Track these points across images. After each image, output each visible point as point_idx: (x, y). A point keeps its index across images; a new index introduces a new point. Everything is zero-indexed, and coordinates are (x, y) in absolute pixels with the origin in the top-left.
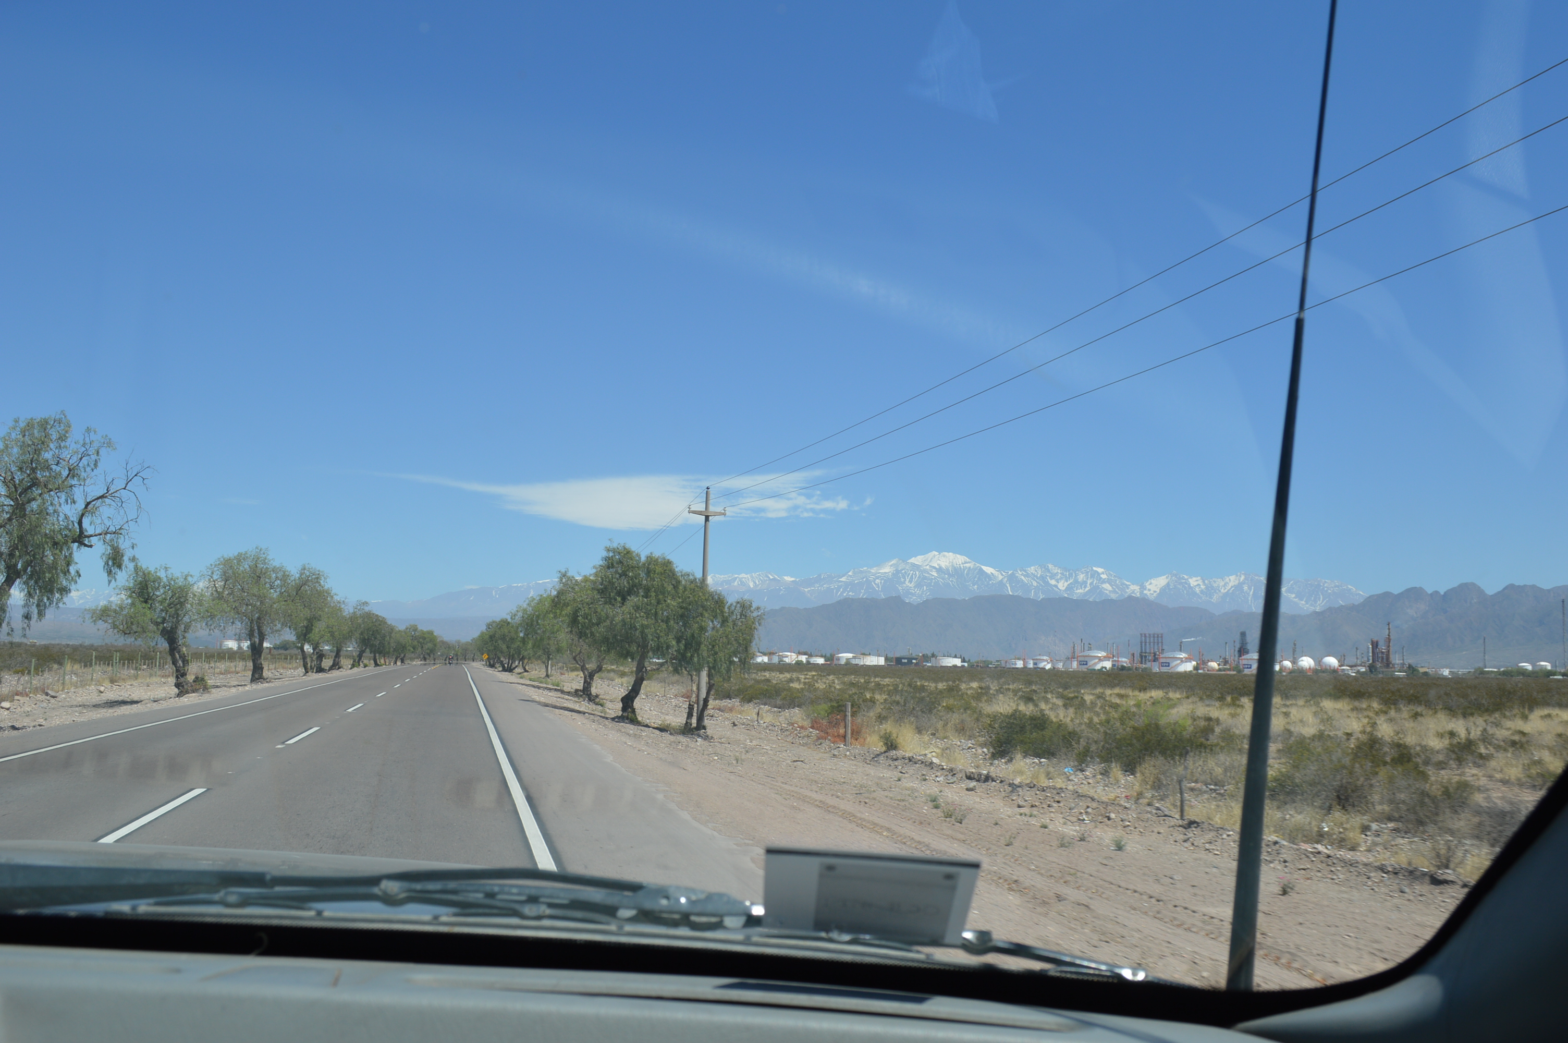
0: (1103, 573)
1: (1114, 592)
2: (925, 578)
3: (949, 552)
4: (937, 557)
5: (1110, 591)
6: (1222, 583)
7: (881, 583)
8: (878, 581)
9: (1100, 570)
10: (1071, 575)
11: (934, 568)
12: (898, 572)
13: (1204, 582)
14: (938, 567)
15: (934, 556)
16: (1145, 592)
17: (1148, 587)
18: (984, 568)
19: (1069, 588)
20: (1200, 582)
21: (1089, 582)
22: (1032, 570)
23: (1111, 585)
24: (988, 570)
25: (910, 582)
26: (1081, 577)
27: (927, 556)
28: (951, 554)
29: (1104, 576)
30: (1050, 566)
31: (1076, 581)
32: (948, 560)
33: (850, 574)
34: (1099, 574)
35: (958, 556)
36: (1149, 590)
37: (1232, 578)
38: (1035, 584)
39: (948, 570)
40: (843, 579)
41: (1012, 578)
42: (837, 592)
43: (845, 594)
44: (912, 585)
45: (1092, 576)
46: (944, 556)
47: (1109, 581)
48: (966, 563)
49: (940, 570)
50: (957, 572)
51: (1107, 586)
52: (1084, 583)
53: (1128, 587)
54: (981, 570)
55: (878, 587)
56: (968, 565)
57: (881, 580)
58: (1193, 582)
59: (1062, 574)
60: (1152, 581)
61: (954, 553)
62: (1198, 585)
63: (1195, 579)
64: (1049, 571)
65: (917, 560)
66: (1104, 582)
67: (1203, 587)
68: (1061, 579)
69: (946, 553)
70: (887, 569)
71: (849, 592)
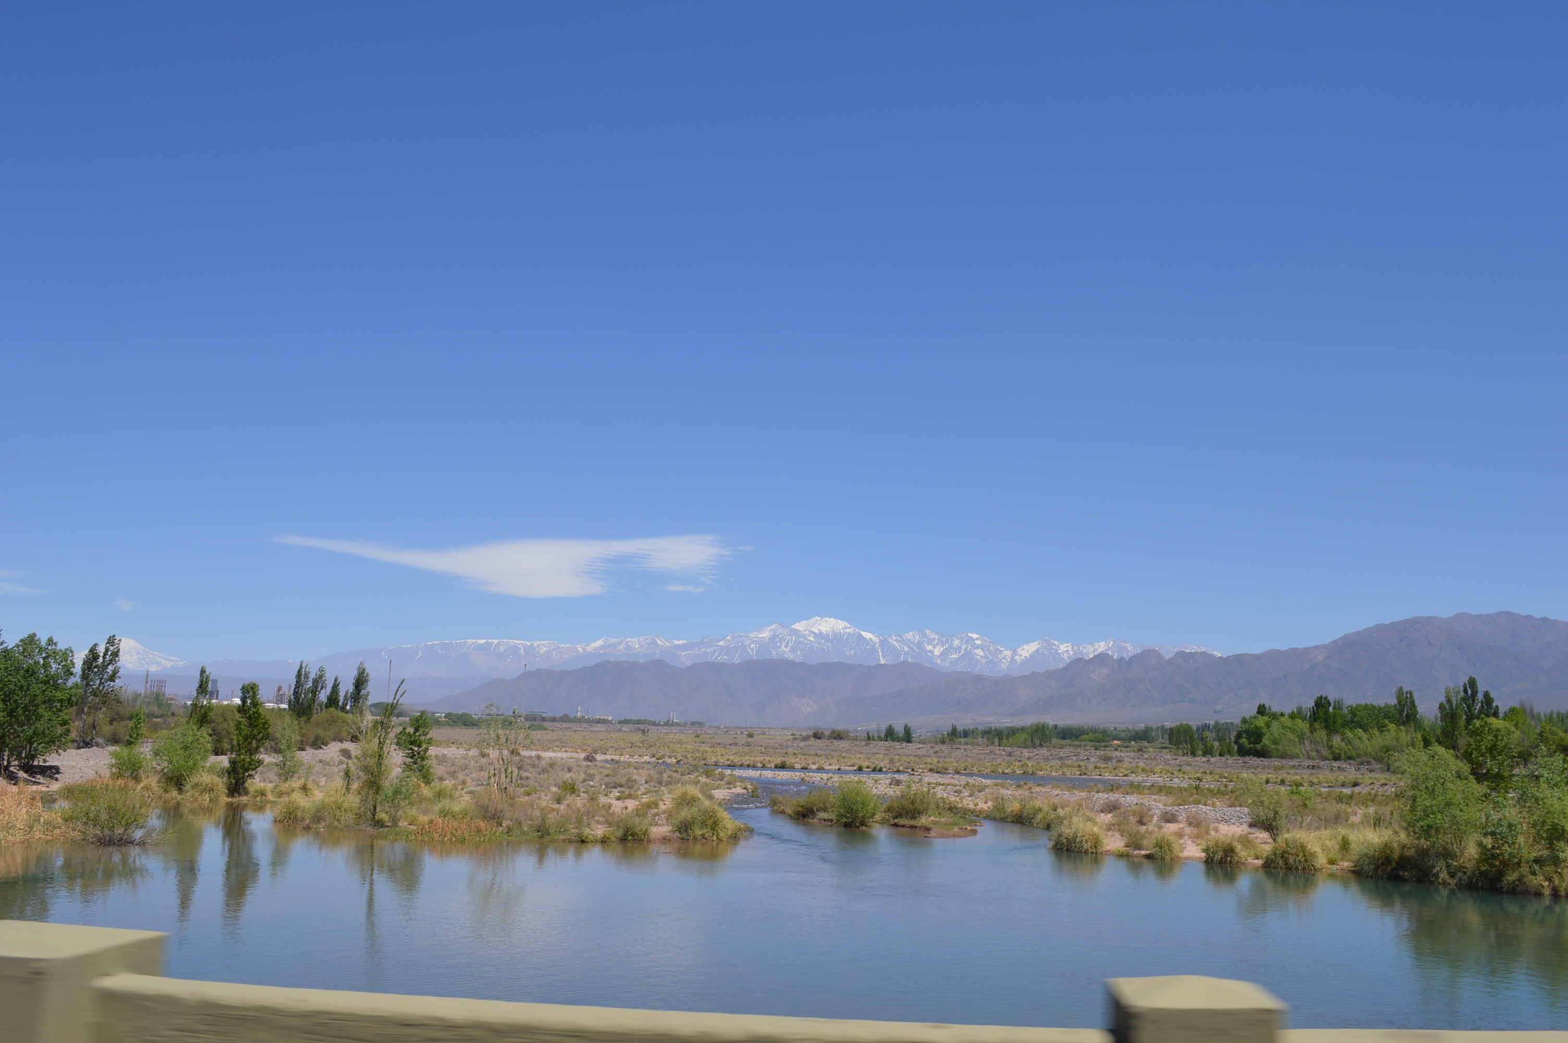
0: (977, 639)
1: (986, 657)
2: (800, 643)
3: (830, 617)
4: (818, 622)
5: (982, 657)
6: (1092, 649)
7: (756, 647)
8: (753, 645)
9: (975, 636)
10: (947, 641)
11: (813, 633)
12: (775, 636)
13: (1073, 648)
14: (818, 632)
15: (816, 621)
16: (1016, 657)
17: (1020, 653)
18: (863, 633)
19: (944, 654)
20: (1070, 649)
21: (963, 648)
22: (909, 636)
23: (983, 651)
24: (867, 635)
25: (786, 646)
26: (956, 643)
27: (810, 621)
28: (832, 619)
29: (978, 642)
30: (928, 632)
31: (951, 647)
32: (829, 625)
33: (728, 638)
34: (973, 640)
35: (839, 621)
36: (1021, 655)
37: (1102, 644)
38: (906, 649)
39: (828, 635)
40: (721, 643)
41: (884, 643)
42: (712, 657)
43: (719, 658)
44: (787, 650)
45: (967, 642)
46: (826, 621)
47: (981, 647)
48: (846, 628)
49: (819, 635)
50: (836, 638)
51: (979, 652)
52: (959, 648)
53: (1001, 652)
54: (860, 635)
55: (753, 652)
56: (848, 630)
57: (756, 644)
58: (1063, 648)
59: (939, 639)
60: (1025, 647)
61: (835, 618)
62: (1067, 651)
63: (1065, 645)
64: (925, 636)
65: (799, 626)
66: (977, 647)
67: (1071, 653)
68: (938, 644)
69: (827, 619)
70: (765, 634)
71: (723, 656)
